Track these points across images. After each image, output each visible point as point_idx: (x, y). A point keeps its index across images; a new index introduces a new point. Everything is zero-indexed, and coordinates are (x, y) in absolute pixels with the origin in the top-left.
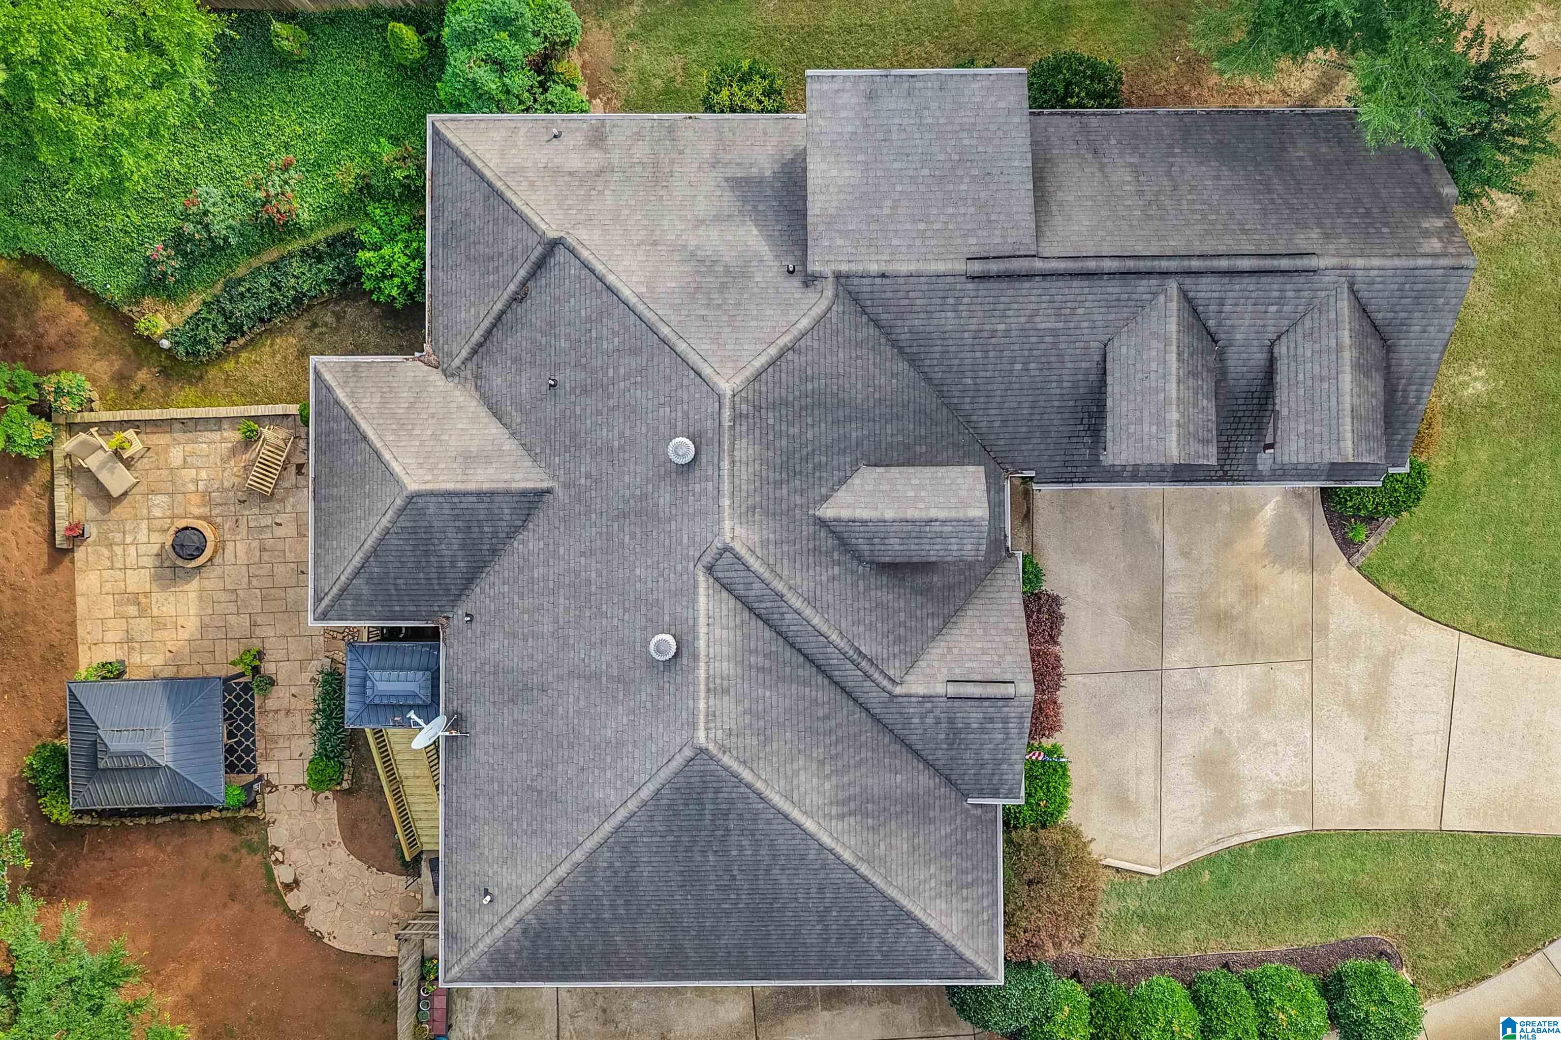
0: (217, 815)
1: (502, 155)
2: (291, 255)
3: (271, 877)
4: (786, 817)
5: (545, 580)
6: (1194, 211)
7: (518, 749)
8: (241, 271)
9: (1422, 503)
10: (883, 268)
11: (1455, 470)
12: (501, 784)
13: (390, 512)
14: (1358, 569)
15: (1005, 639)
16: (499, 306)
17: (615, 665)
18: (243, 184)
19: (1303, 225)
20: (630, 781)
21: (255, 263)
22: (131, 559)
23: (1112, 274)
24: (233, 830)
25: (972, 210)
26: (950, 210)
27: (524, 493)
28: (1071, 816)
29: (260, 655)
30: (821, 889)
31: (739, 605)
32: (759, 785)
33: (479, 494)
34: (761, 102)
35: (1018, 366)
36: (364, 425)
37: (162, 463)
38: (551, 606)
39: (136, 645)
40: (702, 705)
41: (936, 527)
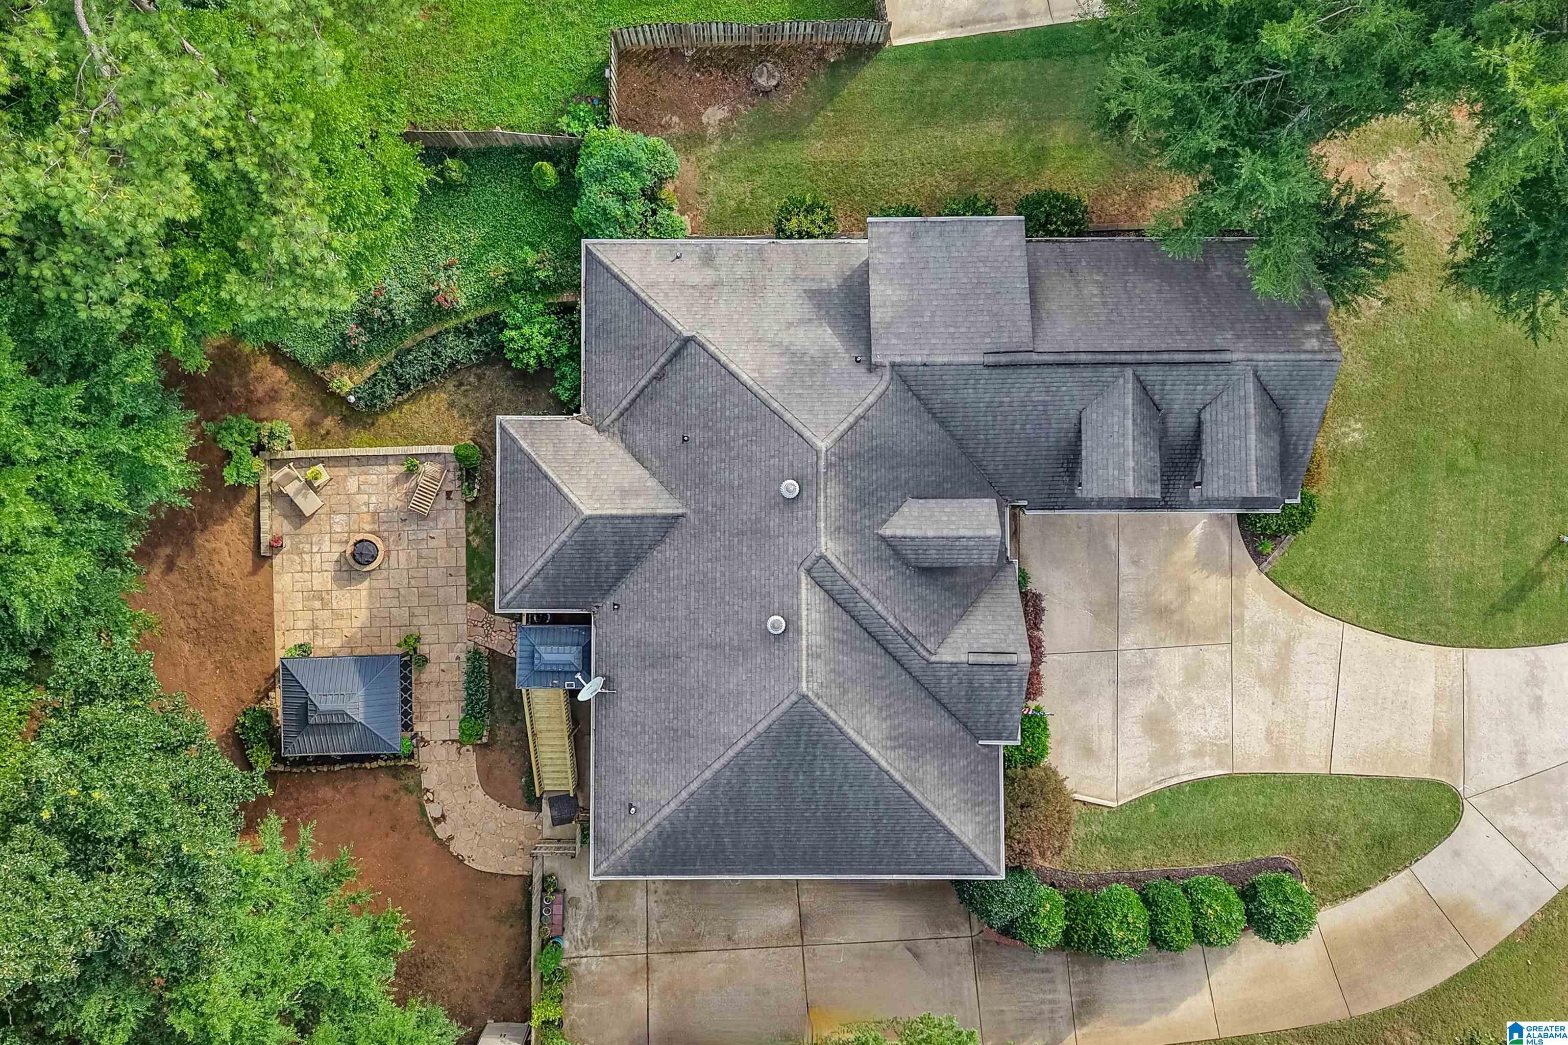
0: (383, 764)
1: (642, 273)
2: (447, 331)
3: (423, 813)
4: (857, 746)
5: (678, 577)
6: (1144, 318)
7: (657, 700)
8: (408, 343)
9: (1314, 524)
10: (925, 359)
11: (1339, 499)
12: (643, 727)
13: (569, 530)
14: (1266, 574)
15: (1008, 622)
16: (643, 383)
17: (736, 638)
18: (413, 277)
19: (1220, 328)
20: (749, 720)
21: (419, 337)
22: (317, 565)
23: (1086, 364)
24: (394, 776)
25: (987, 318)
26: (972, 319)
27: (665, 517)
28: (1050, 760)
29: (418, 639)
30: (877, 802)
31: (827, 597)
32: (840, 723)
33: (633, 518)
34: (821, 228)
35: (1018, 427)
36: (544, 467)
37: (341, 491)
38: (684, 598)
39: (320, 632)
40: (804, 665)
41: (964, 542)
